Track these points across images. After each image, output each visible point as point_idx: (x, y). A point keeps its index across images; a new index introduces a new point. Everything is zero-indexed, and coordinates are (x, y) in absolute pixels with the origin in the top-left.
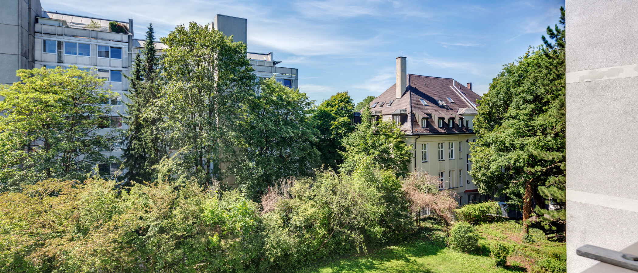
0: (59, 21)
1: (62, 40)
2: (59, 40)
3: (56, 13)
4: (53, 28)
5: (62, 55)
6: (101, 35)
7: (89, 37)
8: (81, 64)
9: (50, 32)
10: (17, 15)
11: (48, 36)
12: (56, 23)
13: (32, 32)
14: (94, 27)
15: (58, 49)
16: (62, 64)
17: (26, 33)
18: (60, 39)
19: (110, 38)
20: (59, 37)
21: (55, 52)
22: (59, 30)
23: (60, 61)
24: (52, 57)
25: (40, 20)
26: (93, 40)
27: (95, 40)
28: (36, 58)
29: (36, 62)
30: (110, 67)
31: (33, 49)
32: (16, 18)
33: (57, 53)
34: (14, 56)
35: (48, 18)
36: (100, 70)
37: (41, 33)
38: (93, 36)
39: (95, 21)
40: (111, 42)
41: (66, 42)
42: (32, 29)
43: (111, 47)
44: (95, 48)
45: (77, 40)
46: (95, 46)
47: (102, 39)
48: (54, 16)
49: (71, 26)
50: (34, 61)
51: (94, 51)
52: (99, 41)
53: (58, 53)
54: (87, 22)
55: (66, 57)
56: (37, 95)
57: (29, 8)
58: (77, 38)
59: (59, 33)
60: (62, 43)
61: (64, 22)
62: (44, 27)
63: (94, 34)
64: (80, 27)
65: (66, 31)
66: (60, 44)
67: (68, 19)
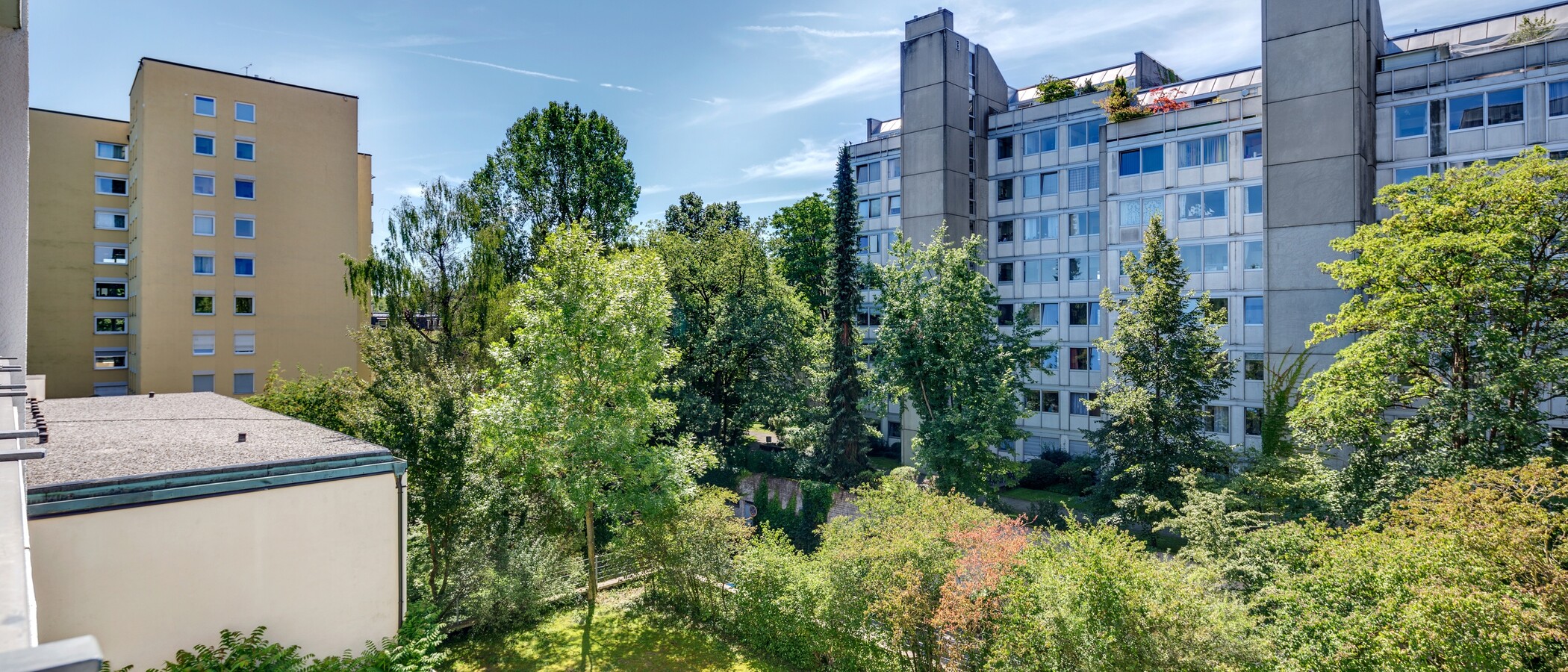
0: (1434, 49)
1: (1441, 97)
2: (1434, 98)
3: (1416, 34)
4: (1419, 72)
5: (1442, 134)
7: (1515, 68)
8: (1495, 148)
9: (1411, 84)
10: (1350, 63)
11: (1407, 95)
12: (1427, 57)
13: (1373, 96)
14: (1533, 36)
15: (1433, 120)
16: (1442, 159)
17: (1364, 100)
18: (1438, 94)
20: (1433, 91)
21: (1420, 130)
22: (1435, 72)
23: (1438, 151)
24: (1418, 145)
25: (1387, 64)
26: (1532, 72)
27: (1541, 72)
28: (1378, 158)
29: (1379, 166)
31: (1374, 136)
32: (1348, 70)
33: (1429, 134)
34: (1344, 160)
35: (1399, 53)
37: (1390, 93)
38: (1533, 60)
39: (1532, 17)
41: (1452, 100)
42: (1372, 88)
44: (1540, 94)
45: (1484, 87)
46: (1539, 88)
48: (1413, 44)
49: (1466, 52)
50: (1376, 162)
51: (1536, 103)
52: (1554, 70)
53: (1432, 133)
54: (1510, 28)
55: (1456, 139)
57: (1369, 41)
58: (1484, 81)
59: (1433, 82)
60: (1442, 105)
61: (1446, 48)
62: (1397, 77)
63: (1535, 55)
64: (1486, 48)
65: (1453, 69)
66: (1437, 107)
67: (1450, 39)
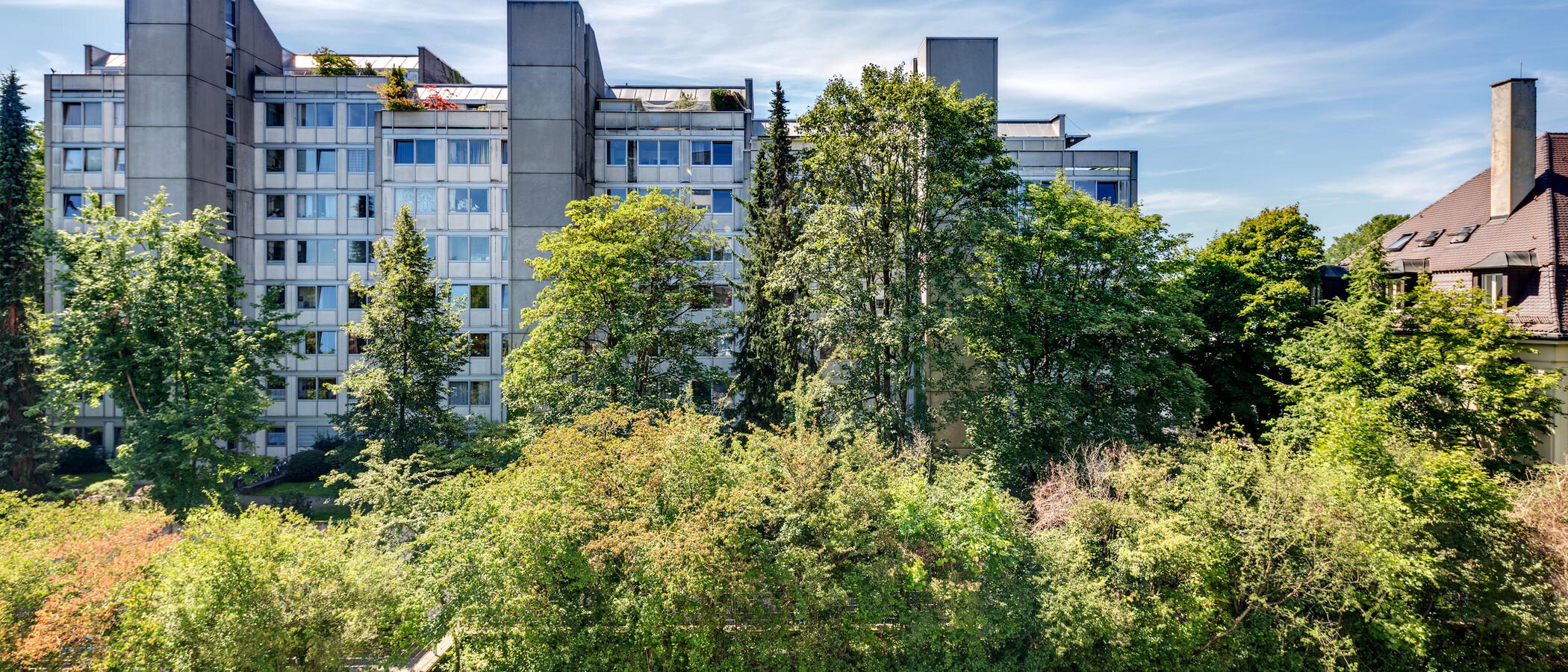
0: (630, 101)
1: (633, 138)
2: (630, 138)
3: (627, 87)
4: (621, 116)
5: (635, 166)
6: (698, 120)
7: (677, 127)
8: (664, 182)
9: (616, 124)
10: (569, 99)
11: (614, 133)
12: (625, 107)
13: (591, 128)
14: (687, 105)
15: (629, 155)
16: (634, 185)
17: (582, 132)
18: (632, 136)
19: (712, 125)
20: (630, 133)
21: (624, 163)
22: (631, 119)
23: (632, 179)
24: (618, 173)
25: (603, 105)
26: (684, 132)
27: (688, 132)
28: (596, 178)
29: (597, 185)
30: (712, 183)
31: (593, 160)
32: (568, 105)
33: (627, 165)
34: (565, 177)
35: (614, 99)
36: (697, 192)
37: (604, 129)
38: (684, 123)
39: (687, 92)
40: (715, 132)
41: (640, 141)
42: (590, 122)
43: (714, 142)
44: (687, 148)
45: (659, 135)
46: (687, 143)
47: (700, 128)
48: (622, 94)
49: (649, 108)
50: (594, 182)
51: (685, 153)
52: (694, 132)
53: (629, 165)
54: (673, 96)
55: (643, 171)
56: (591, 245)
57: (587, 85)
58: (659, 132)
59: (630, 126)
60: (634, 144)
61: (638, 103)
62: (609, 116)
63: (685, 119)
64: (663, 108)
65: (641, 119)
66: (632, 145)
67: (642, 95)
